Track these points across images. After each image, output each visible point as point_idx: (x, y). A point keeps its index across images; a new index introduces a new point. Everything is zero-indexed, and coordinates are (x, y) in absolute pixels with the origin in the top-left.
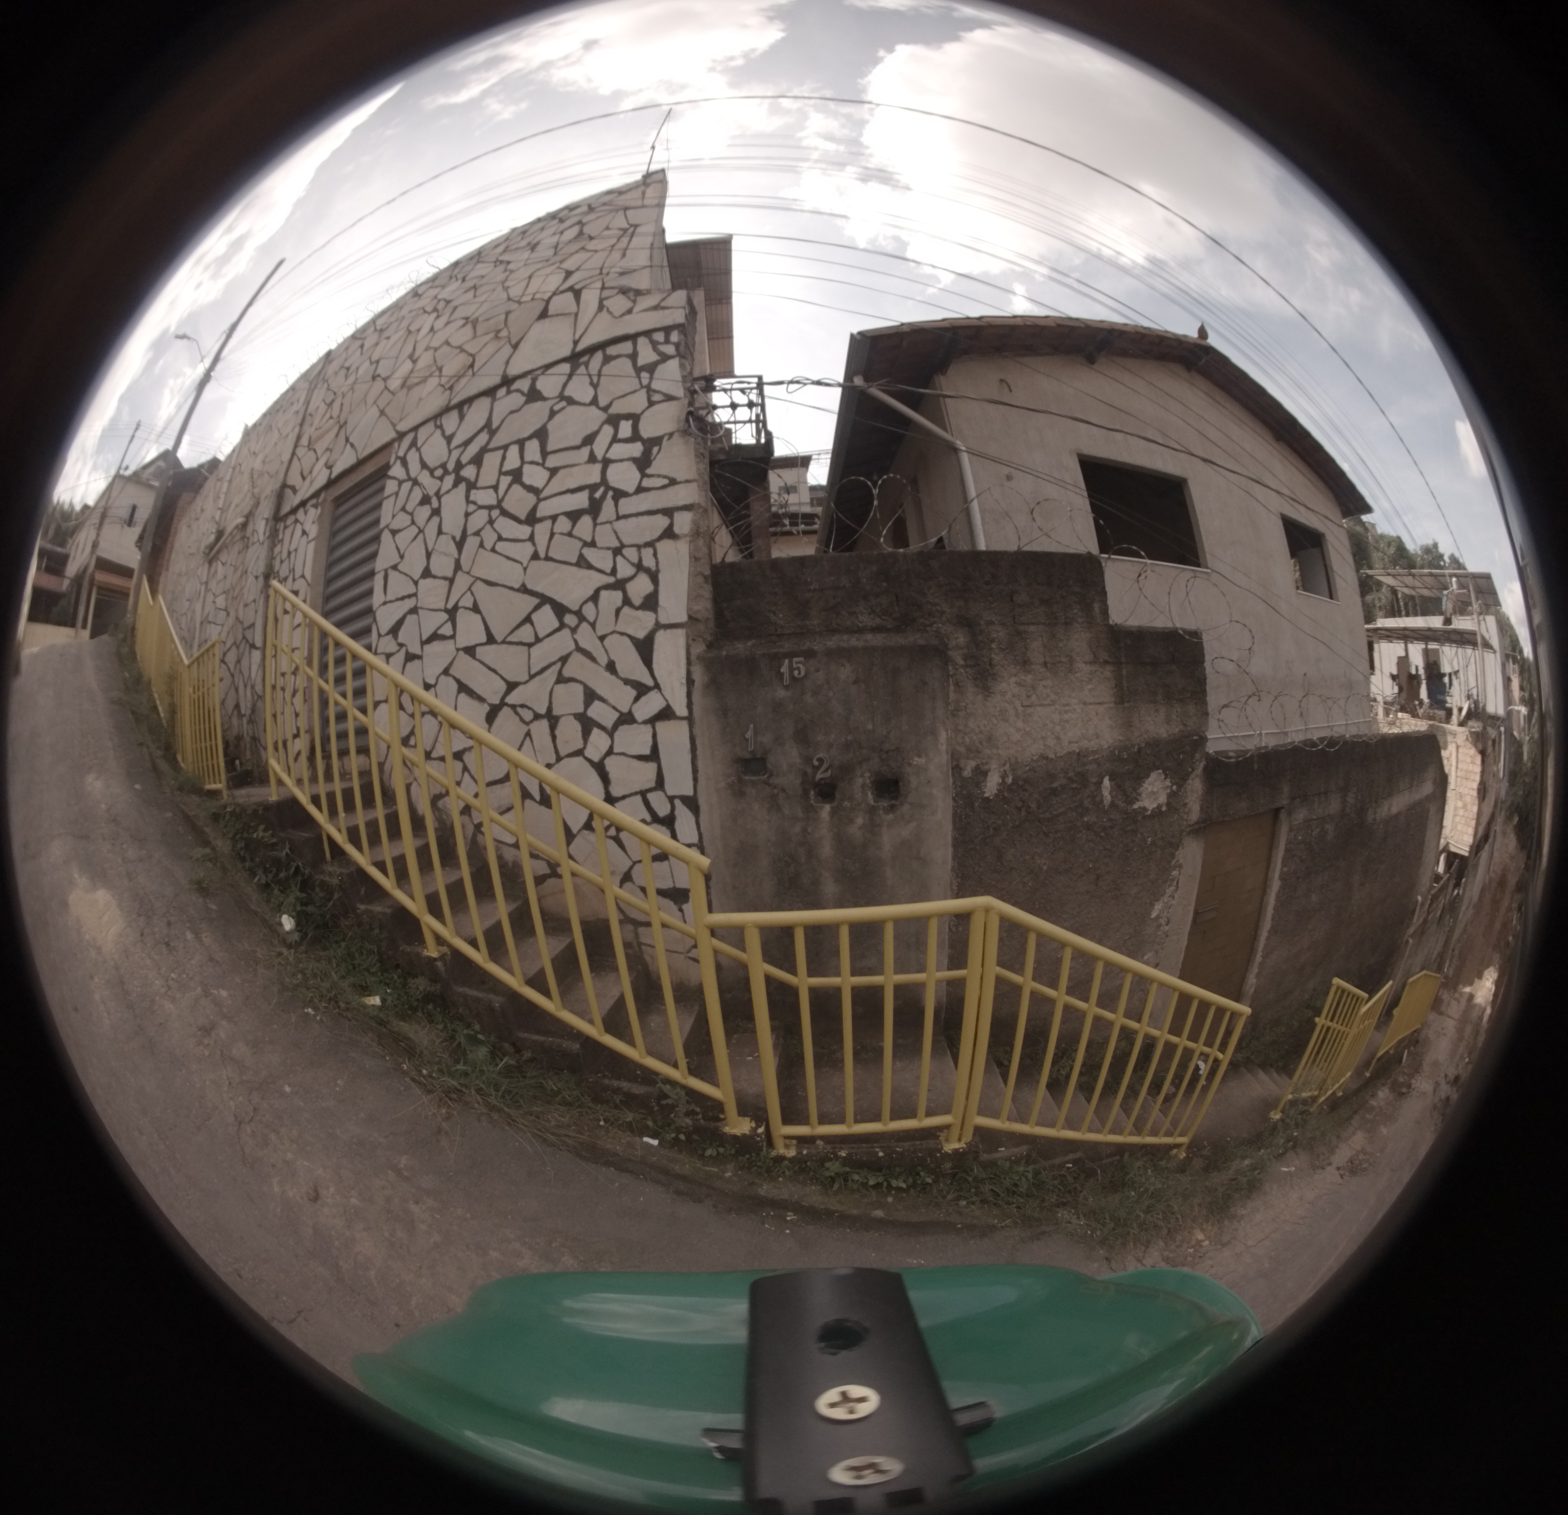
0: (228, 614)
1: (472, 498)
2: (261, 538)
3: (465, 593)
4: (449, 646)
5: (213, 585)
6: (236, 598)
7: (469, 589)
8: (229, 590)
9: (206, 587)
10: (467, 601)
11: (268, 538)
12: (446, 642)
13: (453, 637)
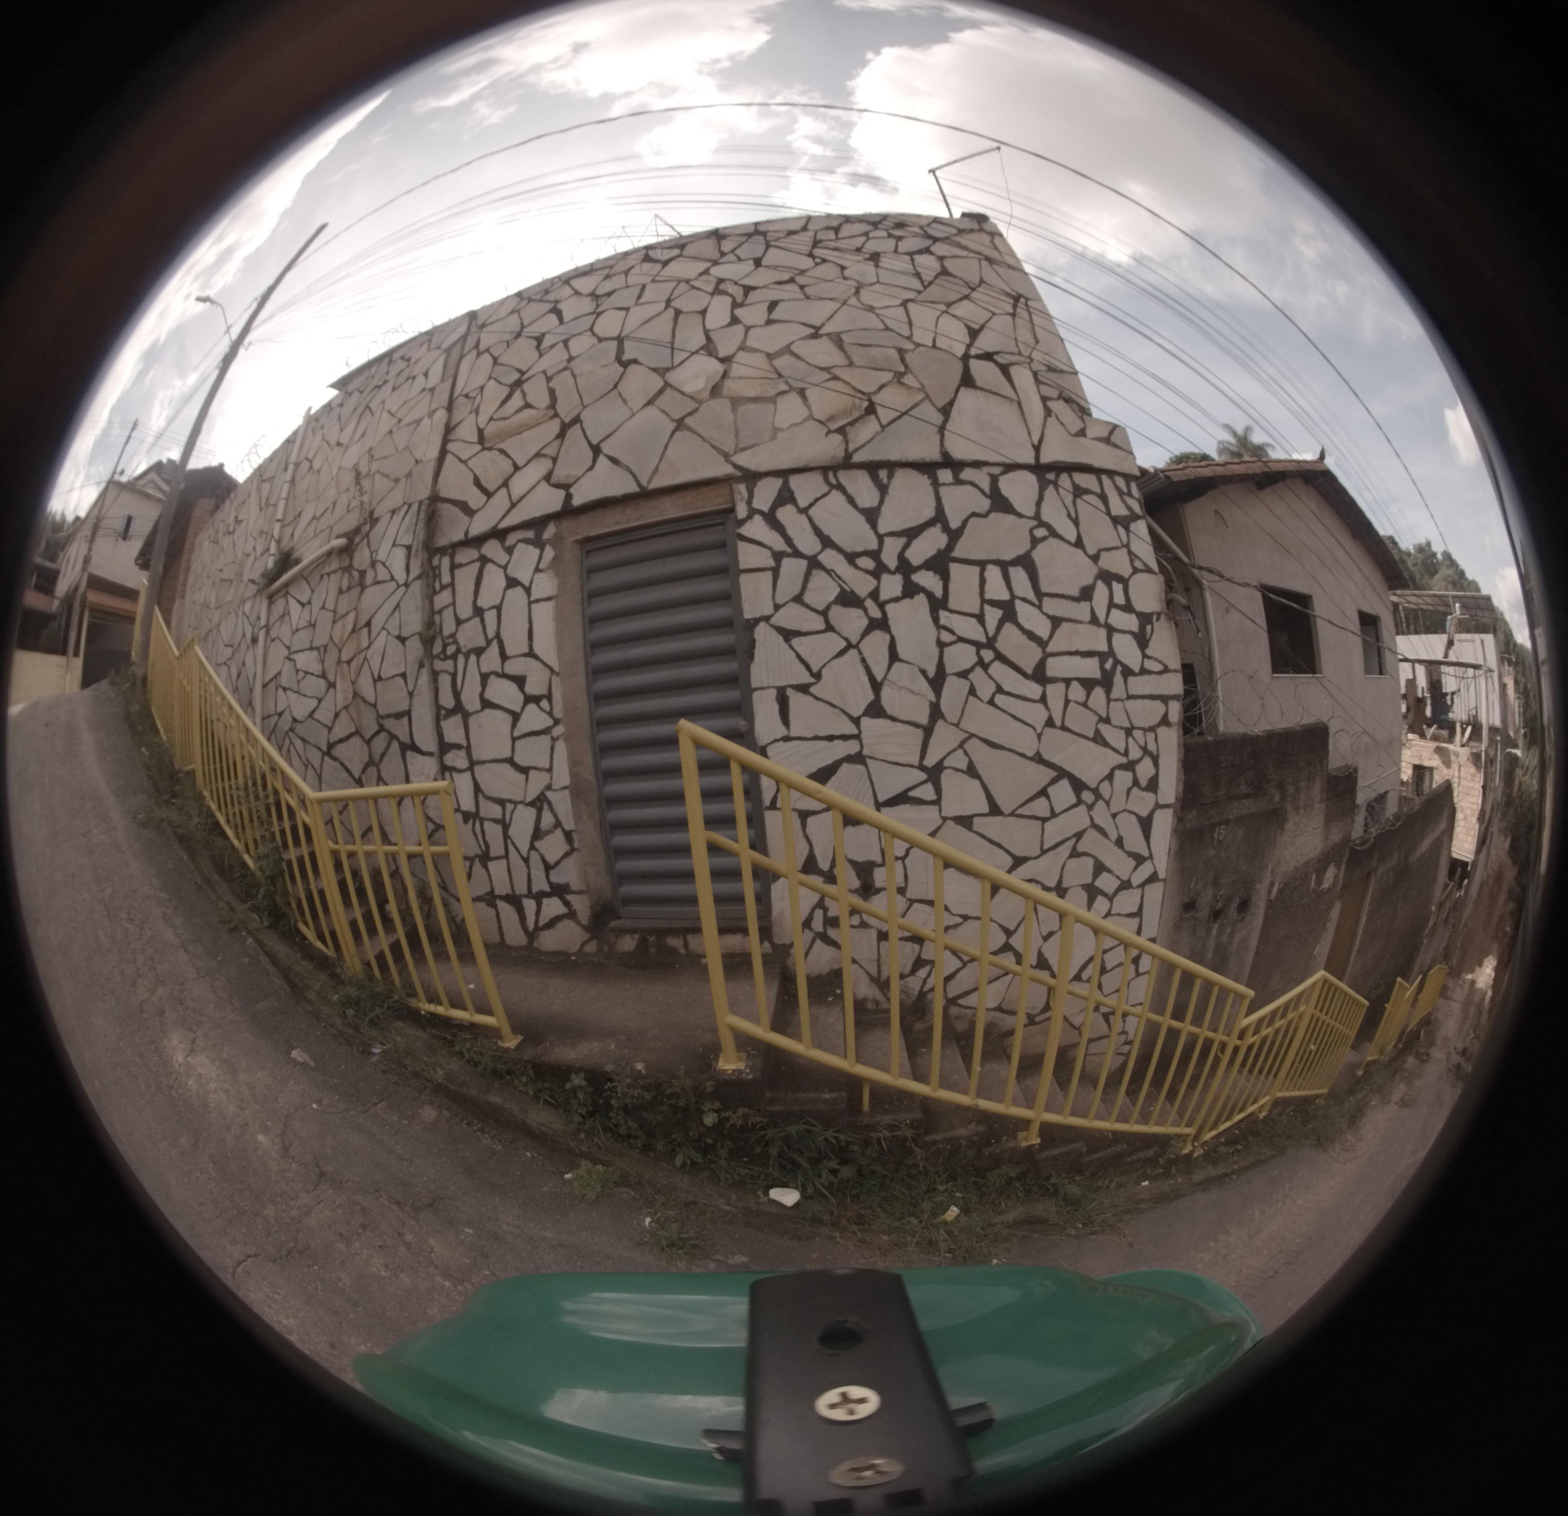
0: (332, 685)
1: (943, 622)
2: (400, 576)
3: (955, 750)
4: (931, 813)
5: (283, 631)
6: (349, 662)
7: (961, 746)
8: (325, 647)
9: (268, 633)
10: (959, 760)
11: (418, 578)
12: (924, 807)
13: (937, 802)
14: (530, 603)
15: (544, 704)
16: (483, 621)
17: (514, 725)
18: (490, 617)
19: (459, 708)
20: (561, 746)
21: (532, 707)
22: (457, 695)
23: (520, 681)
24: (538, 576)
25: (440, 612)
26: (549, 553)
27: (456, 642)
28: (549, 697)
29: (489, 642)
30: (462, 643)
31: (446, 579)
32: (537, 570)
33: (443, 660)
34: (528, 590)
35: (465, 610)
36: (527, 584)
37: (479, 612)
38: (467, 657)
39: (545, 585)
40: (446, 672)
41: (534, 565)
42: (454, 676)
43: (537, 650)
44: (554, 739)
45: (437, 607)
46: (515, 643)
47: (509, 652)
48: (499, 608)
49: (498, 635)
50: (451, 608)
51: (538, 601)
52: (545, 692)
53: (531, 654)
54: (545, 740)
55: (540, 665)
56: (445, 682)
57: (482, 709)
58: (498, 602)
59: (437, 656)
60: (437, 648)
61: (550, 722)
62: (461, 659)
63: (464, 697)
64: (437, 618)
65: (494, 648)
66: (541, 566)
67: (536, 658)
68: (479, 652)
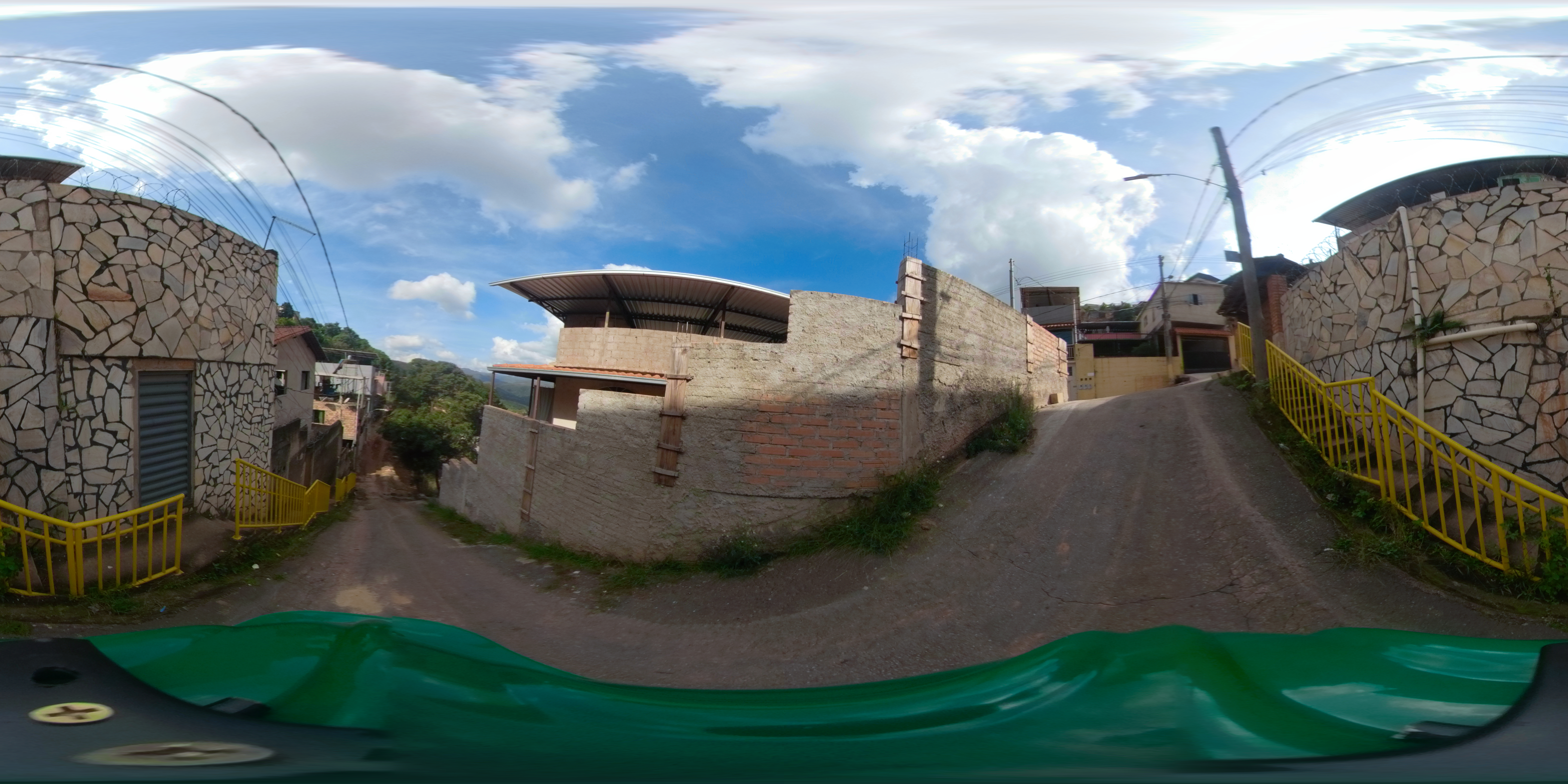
14: (120, 398)
15: (126, 443)
16: (93, 403)
17: (109, 453)
18: (98, 402)
19: (77, 446)
20: (131, 460)
21: (119, 444)
22: (76, 439)
23: (114, 434)
24: (124, 386)
25: (65, 393)
26: (130, 376)
27: (76, 412)
28: (128, 440)
29: (97, 414)
30: (80, 413)
31: (68, 375)
32: (124, 382)
33: (68, 421)
34: (120, 392)
35: (82, 396)
36: (119, 389)
37: (91, 398)
38: (83, 420)
39: (128, 391)
40: (70, 427)
41: (122, 380)
42: (74, 429)
43: (124, 420)
44: (129, 457)
45: (63, 390)
46: (113, 416)
47: (109, 420)
48: (103, 398)
49: (103, 411)
50: (73, 393)
51: (125, 398)
52: (127, 438)
53: (121, 422)
54: (125, 458)
55: (125, 427)
56: (69, 432)
57: (91, 446)
58: (103, 394)
59: (64, 419)
60: (65, 414)
61: (128, 450)
62: (79, 421)
63: (79, 440)
64: (63, 398)
65: (101, 417)
66: (126, 381)
67: (123, 423)
68: (91, 418)
